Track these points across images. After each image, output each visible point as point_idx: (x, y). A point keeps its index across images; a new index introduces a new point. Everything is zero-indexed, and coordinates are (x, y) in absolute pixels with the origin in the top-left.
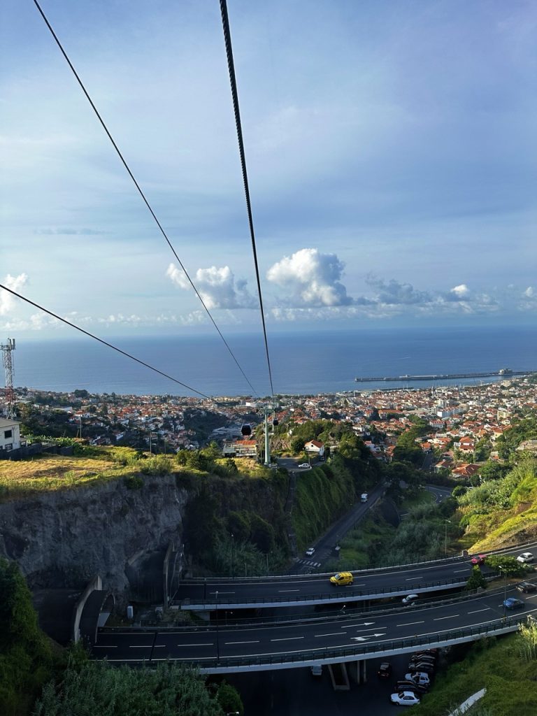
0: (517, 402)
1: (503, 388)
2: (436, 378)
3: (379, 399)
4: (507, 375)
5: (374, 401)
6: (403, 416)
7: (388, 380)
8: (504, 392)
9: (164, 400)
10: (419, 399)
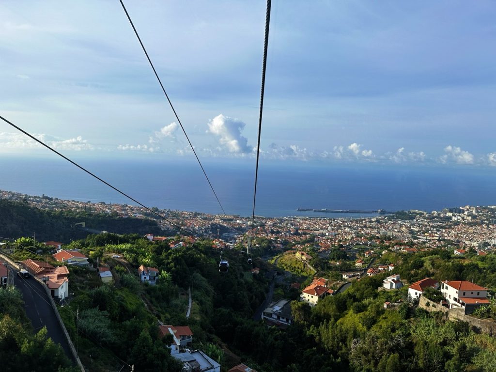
1: (371, 222)
2: (341, 212)
3: (305, 223)
5: (301, 224)
6: (309, 234)
7: (315, 211)
8: (368, 224)
9: (196, 215)
10: (324, 225)
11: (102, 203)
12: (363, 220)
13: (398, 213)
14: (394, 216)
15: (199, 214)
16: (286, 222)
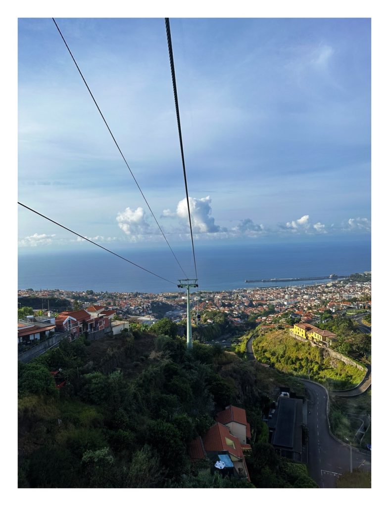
0: (330, 295)
1: (327, 287)
2: (292, 280)
3: (257, 294)
4: (334, 278)
5: (253, 296)
6: (266, 304)
7: (264, 281)
8: (326, 290)
9: (136, 295)
10: (278, 294)
11: (29, 290)
12: (318, 286)
13: (352, 276)
14: (349, 280)
15: (139, 294)
16: (236, 294)
